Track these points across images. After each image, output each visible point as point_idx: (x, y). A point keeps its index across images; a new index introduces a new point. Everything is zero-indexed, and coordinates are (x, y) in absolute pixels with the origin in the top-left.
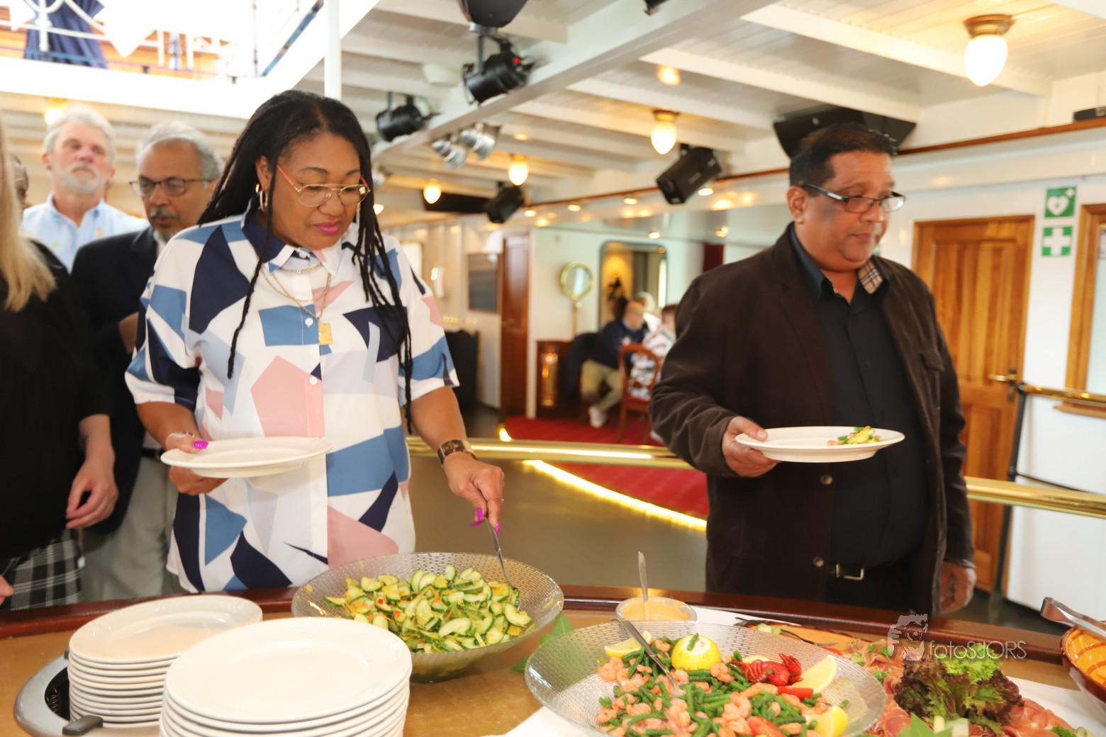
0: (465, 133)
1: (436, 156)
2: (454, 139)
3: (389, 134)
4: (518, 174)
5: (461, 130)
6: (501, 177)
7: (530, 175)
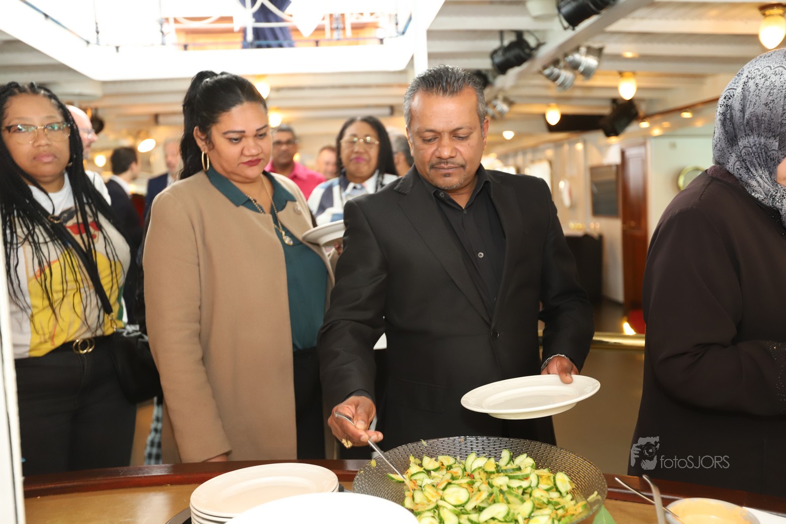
0: (570, 58)
1: (548, 82)
2: (562, 64)
3: (502, 68)
4: (627, 90)
5: (566, 55)
6: (612, 94)
7: (639, 89)
